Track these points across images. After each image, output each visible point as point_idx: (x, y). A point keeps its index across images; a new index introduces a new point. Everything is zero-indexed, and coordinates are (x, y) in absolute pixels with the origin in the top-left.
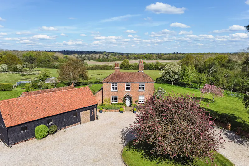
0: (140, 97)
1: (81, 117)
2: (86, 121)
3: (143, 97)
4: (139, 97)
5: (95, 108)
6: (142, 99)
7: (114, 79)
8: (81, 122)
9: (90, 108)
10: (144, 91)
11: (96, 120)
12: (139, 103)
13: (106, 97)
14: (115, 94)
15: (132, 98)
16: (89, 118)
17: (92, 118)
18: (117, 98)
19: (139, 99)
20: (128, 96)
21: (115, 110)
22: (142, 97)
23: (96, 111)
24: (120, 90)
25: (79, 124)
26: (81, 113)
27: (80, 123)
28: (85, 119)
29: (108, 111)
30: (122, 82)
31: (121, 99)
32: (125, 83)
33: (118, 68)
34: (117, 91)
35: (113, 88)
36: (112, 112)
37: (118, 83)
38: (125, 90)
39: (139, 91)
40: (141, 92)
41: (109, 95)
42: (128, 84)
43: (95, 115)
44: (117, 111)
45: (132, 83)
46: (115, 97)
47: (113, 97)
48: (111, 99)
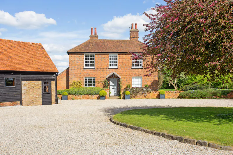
0: (135, 80)
1: (23, 92)
2: (33, 103)
3: (140, 80)
4: (133, 80)
5: (53, 80)
6: (137, 83)
7: (89, 48)
8: (23, 102)
9: (43, 77)
10: (141, 68)
11: (53, 105)
13: (75, 79)
15: (121, 80)
16: (39, 96)
17: (46, 100)
18: (94, 82)
19: (133, 83)
20: (114, 75)
21: (90, 96)
22: (137, 80)
23: (54, 86)
24: (99, 66)
25: (17, 104)
26: (23, 82)
27: (21, 104)
28: (31, 96)
29: (78, 99)
30: (104, 52)
31: (100, 83)
32: (108, 54)
33: (96, 35)
34: (95, 69)
35: (87, 64)
36: (86, 99)
37: (95, 54)
38: (108, 67)
39: (132, 69)
40: (136, 71)
41: (80, 75)
42: (113, 55)
43: (52, 94)
44: (94, 98)
45: (121, 54)
46: (90, 80)
47: (86, 79)
48: (84, 83)
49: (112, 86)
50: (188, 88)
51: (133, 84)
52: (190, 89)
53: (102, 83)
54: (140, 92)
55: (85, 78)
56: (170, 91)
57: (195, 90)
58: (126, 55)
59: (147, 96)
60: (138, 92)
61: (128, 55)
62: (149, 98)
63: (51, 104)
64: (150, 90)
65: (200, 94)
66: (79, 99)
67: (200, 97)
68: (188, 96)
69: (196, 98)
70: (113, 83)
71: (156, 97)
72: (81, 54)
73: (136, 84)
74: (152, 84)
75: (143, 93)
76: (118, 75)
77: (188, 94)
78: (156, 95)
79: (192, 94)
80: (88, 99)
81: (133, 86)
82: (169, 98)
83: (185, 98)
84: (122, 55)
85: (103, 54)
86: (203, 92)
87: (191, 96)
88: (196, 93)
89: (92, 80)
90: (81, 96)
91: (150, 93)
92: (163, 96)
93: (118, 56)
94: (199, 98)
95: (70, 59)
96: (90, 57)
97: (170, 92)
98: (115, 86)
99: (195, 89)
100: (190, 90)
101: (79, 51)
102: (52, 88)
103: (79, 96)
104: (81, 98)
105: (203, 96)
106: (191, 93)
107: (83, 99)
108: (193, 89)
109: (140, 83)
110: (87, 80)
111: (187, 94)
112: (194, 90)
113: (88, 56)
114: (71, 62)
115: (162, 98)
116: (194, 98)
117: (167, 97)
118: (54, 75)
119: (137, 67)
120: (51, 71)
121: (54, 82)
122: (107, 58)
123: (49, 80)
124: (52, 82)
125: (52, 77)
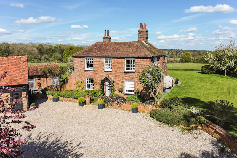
4: (125, 82)
10: (134, 72)
12: (126, 93)
13: (78, 79)
14: (91, 75)
24: (96, 68)
30: (99, 56)
31: (98, 84)
32: (104, 58)
33: (108, 37)
34: (93, 71)
35: (88, 66)
36: (72, 102)
37: (94, 58)
38: (104, 70)
39: (125, 72)
40: (128, 74)
41: (82, 77)
42: (108, 59)
43: (23, 103)
45: (115, 58)
46: (90, 81)
47: (88, 80)
48: (85, 83)
54: (114, 102)
55: (87, 78)
56: (145, 105)
58: (119, 59)
59: (122, 107)
60: (112, 102)
61: (121, 59)
62: (123, 109)
75: (117, 103)
76: (112, 78)
85: (100, 58)
89: (92, 81)
90: (69, 99)
91: (125, 104)
93: (112, 60)
103: (67, 99)
104: (68, 101)
113: (89, 60)
114: (75, 64)
117: (141, 111)
118: (24, 87)
119: (130, 71)
120: (19, 84)
121: (25, 93)
122: (103, 62)
123: (20, 91)
124: (23, 93)
125: (23, 89)
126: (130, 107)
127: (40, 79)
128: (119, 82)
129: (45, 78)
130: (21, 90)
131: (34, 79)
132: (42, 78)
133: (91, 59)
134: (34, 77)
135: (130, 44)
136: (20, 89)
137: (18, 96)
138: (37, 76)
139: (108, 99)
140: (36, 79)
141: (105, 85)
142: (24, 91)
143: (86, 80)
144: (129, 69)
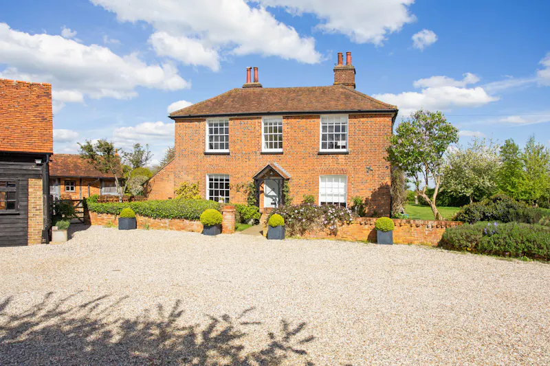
0: (329, 184)
3: (342, 185)
4: (321, 184)
6: (335, 191)
10: (346, 153)
13: (185, 177)
14: (221, 166)
15: (291, 184)
18: (227, 186)
19: (321, 191)
22: (335, 184)
23: (40, 193)
24: (238, 147)
29: (159, 228)
30: (248, 112)
31: (241, 190)
32: (260, 118)
33: (255, 83)
34: (228, 154)
35: (214, 142)
36: (178, 230)
37: (231, 119)
38: (260, 149)
39: (320, 154)
40: (330, 159)
41: (197, 171)
42: (273, 121)
43: (30, 215)
44: (195, 227)
45: (292, 117)
46: (219, 182)
47: (211, 180)
48: (205, 188)
49: (271, 197)
50: (477, 215)
51: (322, 195)
52: (485, 218)
53: (244, 189)
54: (316, 219)
55: (209, 176)
56: (412, 221)
57: (502, 225)
58: (304, 120)
59: (338, 233)
60: (310, 220)
61: (309, 120)
62: (343, 239)
63: (26, 244)
64: (348, 214)
65: (522, 242)
66: (162, 227)
67: (524, 253)
68: (474, 244)
69: (504, 256)
70: (273, 190)
71: (369, 237)
72: (199, 121)
73: (331, 195)
74: (374, 195)
75: (326, 222)
76: (283, 170)
77: (473, 237)
78: (367, 230)
79: (487, 239)
80: (183, 229)
81: (322, 199)
82: (410, 243)
83: (460, 248)
84: (293, 121)
85: (248, 119)
86: (533, 235)
87: (486, 245)
88: (504, 235)
89: (224, 182)
90: (167, 221)
91: (348, 224)
92: (388, 238)
93: (284, 121)
94: (517, 256)
95: (176, 132)
96: (219, 127)
97: (414, 225)
98: (277, 199)
99: (504, 218)
100: (482, 220)
101: (195, 113)
102: (31, 199)
103: (163, 220)
104: (166, 227)
105: (535, 250)
106: (484, 234)
107: (171, 229)
108: (494, 218)
109: (342, 191)
110: (214, 182)
111: (468, 237)
112: (496, 224)
113: (216, 125)
114: (178, 138)
115: (384, 242)
116: (497, 254)
117: (401, 241)
118: (39, 162)
119: (334, 150)
120: (21, 150)
121: (41, 182)
122: (257, 128)
123: (24, 175)
124: (32, 182)
125: (32, 167)
126: (365, 232)
127: (72, 189)
128: (303, 182)
129: (87, 187)
130: (25, 172)
131: (57, 187)
132: (78, 187)
133: (222, 125)
134: (57, 182)
135: (324, 91)
136: (24, 168)
137: (14, 189)
138: (64, 178)
139: (296, 211)
140: (62, 187)
141: (262, 192)
142: (37, 176)
143: (208, 182)
144: (331, 146)
